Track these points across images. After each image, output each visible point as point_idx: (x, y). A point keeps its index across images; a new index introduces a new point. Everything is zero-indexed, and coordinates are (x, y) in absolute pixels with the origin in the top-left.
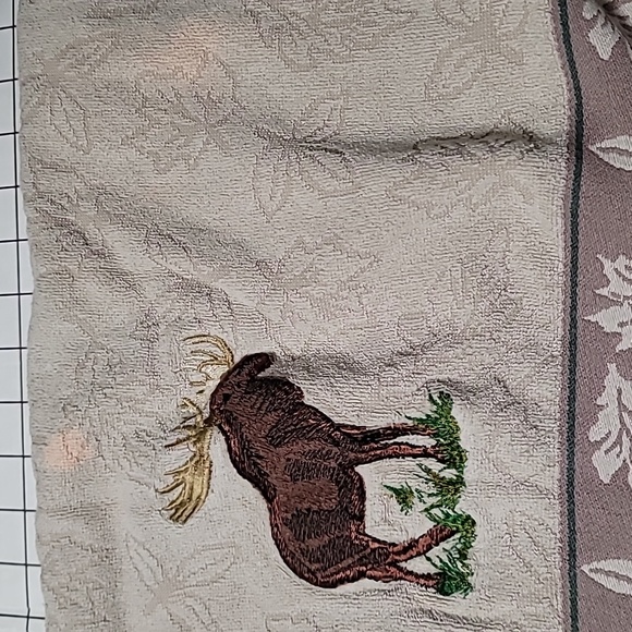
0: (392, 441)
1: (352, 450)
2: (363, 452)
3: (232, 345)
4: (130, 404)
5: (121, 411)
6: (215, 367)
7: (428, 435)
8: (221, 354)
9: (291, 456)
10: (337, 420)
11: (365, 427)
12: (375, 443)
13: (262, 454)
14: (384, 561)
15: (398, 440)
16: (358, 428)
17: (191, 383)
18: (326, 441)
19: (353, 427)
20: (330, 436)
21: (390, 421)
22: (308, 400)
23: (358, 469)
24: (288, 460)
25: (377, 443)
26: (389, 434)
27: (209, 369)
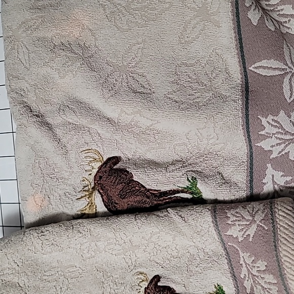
0: (173, 196)
1: (155, 200)
2: (160, 201)
3: (102, 153)
4: (62, 180)
5: (58, 184)
6: (96, 163)
7: (189, 193)
9: (129, 203)
10: (148, 187)
13: (117, 202)
17: (86, 171)
18: (144, 196)
19: (155, 190)
20: (145, 194)
21: (171, 187)
22: (135, 178)
24: (128, 204)
25: (166, 197)
26: (171, 193)
27: (93, 164)
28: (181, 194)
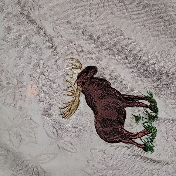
0: (137, 101)
1: (125, 103)
2: (128, 103)
3: (82, 62)
4: (51, 79)
5: (48, 81)
6: (76, 69)
7: (148, 101)
8: (78, 65)
9: (106, 102)
10: (122, 93)
11: (130, 96)
12: (132, 101)
13: (96, 101)
14: (128, 138)
15: (140, 101)
16: (128, 96)
17: (68, 74)
18: (118, 99)
19: (127, 95)
21: (138, 94)
22: (113, 86)
23: (126, 109)
24: (104, 103)
25: (133, 101)
26: (137, 99)
27: (74, 70)
28: (143, 101)
